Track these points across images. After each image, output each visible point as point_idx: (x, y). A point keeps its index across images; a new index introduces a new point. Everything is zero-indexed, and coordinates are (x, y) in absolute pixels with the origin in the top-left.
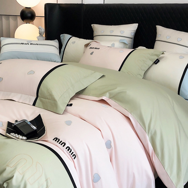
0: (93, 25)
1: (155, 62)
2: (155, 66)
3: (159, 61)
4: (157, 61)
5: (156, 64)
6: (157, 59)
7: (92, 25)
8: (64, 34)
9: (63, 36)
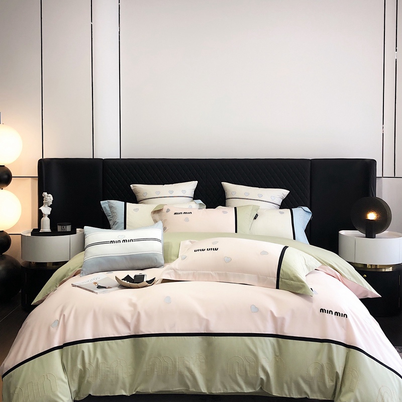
0: (133, 186)
8: (108, 200)
9: (106, 203)
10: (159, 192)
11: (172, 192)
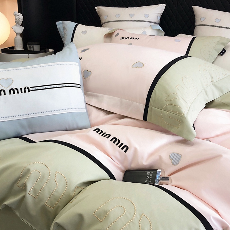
0: (98, 8)
1: (220, 53)
2: (221, 58)
3: (225, 51)
4: (224, 51)
5: (222, 55)
6: (224, 49)
7: (96, 8)
8: (63, 21)
9: (61, 23)
10: (119, 15)
11: (132, 15)
